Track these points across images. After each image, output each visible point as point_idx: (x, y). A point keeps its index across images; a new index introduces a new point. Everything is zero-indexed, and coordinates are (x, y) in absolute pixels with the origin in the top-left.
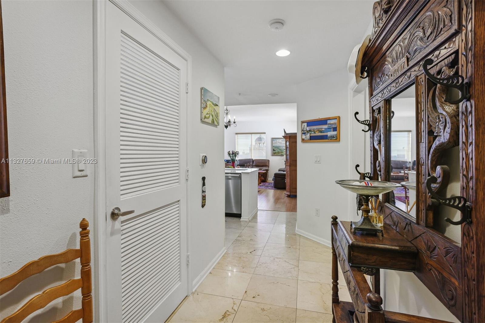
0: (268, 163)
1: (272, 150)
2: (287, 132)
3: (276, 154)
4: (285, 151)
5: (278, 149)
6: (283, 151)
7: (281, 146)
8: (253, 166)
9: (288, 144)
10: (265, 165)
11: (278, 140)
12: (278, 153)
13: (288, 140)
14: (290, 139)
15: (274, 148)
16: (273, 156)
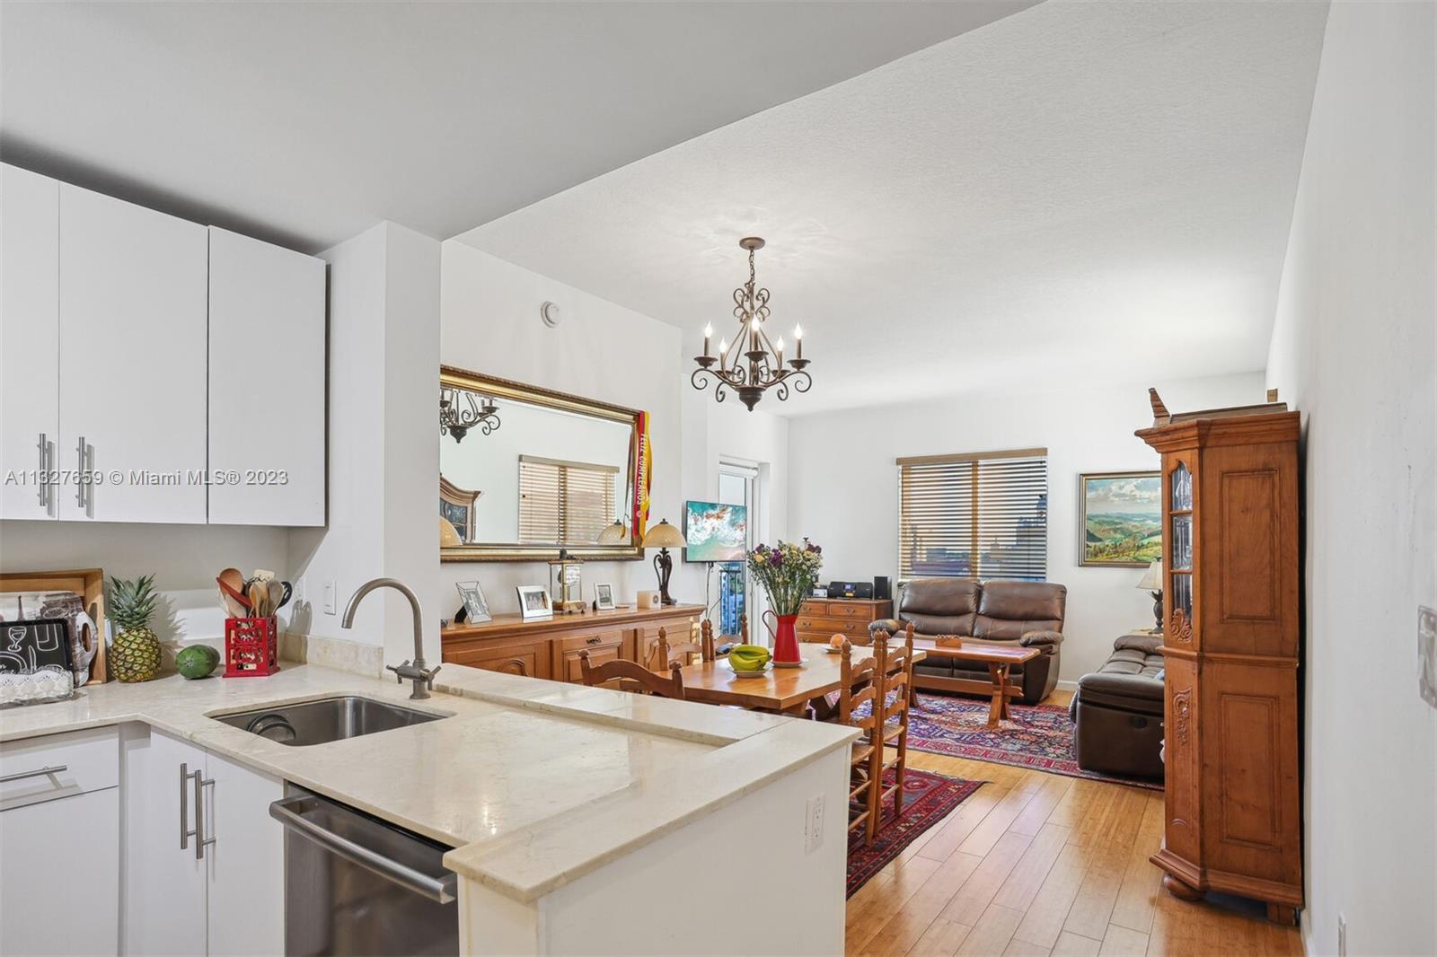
0: (1057, 602)
1: (1084, 535)
2: (1172, 410)
3: (1101, 558)
4: (1159, 539)
5: (1115, 531)
6: (1145, 542)
7: (1133, 516)
8: (977, 613)
9: (1186, 487)
10: (1039, 612)
11: (1115, 485)
12: (1116, 549)
13: (1189, 457)
14: (1201, 449)
15: (1090, 525)
16: (1083, 564)
